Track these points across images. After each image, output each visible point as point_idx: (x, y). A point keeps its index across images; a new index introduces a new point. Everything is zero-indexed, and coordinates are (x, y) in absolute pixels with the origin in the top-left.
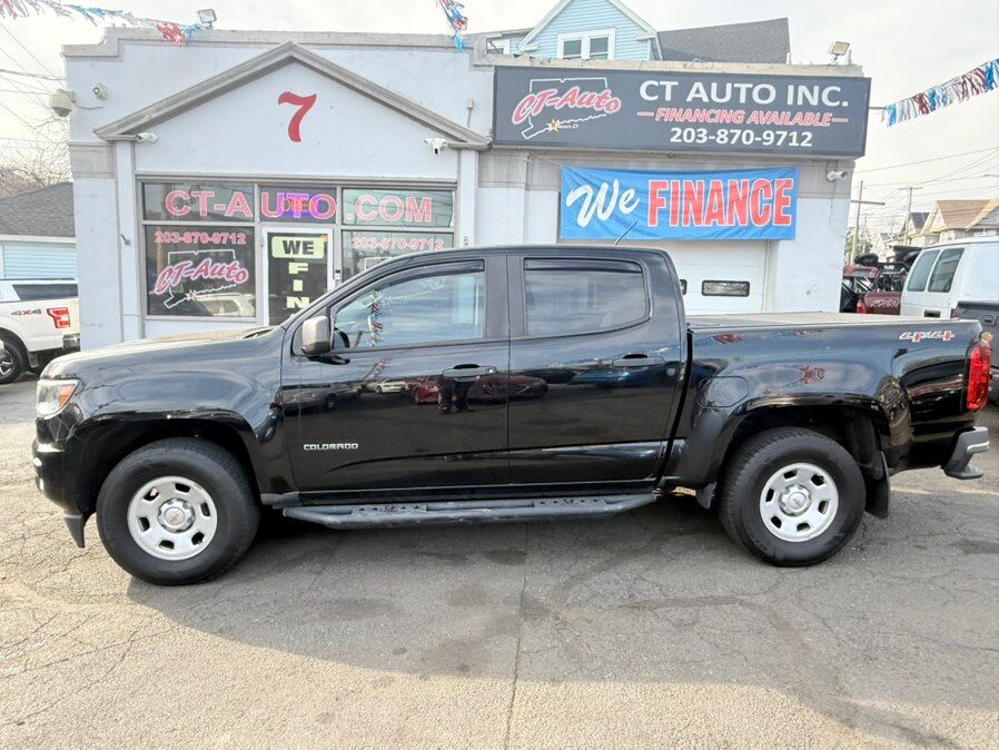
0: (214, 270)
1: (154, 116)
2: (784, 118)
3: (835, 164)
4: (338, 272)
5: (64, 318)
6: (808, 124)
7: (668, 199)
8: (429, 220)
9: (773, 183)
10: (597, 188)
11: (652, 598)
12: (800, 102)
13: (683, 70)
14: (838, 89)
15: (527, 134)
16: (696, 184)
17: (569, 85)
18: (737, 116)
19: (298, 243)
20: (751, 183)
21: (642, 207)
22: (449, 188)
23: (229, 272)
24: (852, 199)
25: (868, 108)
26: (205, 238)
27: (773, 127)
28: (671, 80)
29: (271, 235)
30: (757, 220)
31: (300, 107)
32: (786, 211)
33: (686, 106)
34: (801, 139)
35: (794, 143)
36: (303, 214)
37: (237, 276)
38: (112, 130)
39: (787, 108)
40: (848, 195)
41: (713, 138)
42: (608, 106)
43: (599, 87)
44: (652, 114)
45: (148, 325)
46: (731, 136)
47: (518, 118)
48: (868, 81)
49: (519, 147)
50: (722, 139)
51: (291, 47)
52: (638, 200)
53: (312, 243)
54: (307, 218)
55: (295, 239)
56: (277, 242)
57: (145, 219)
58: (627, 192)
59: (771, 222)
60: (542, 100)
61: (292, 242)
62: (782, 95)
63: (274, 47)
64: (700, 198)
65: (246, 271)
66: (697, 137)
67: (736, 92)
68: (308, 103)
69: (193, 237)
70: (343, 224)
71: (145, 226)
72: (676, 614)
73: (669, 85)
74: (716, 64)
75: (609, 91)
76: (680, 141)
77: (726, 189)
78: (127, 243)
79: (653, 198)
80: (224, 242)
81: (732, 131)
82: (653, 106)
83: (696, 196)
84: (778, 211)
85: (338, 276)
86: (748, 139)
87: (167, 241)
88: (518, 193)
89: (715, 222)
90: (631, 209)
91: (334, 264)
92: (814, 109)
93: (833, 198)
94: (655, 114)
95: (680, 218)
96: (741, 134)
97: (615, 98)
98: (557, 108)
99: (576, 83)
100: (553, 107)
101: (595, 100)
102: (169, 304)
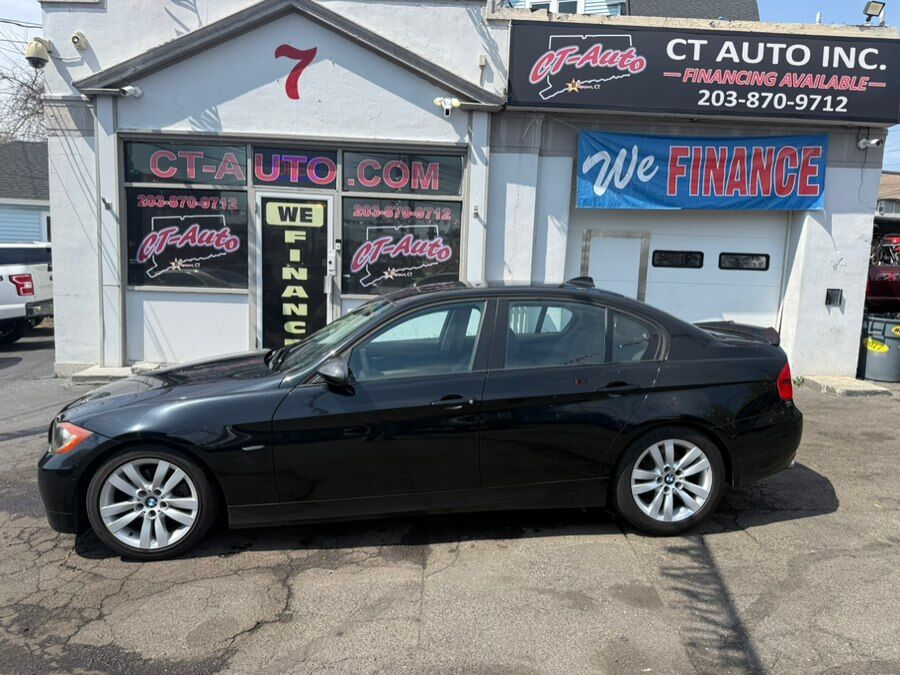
0: (202, 237)
1: (140, 68)
2: (819, 82)
3: (868, 133)
4: (338, 241)
5: (27, 285)
6: (844, 88)
7: (688, 167)
8: (435, 185)
9: (800, 151)
10: (614, 155)
12: (836, 64)
13: (709, 27)
14: (876, 51)
15: (545, 94)
16: (719, 151)
17: (591, 42)
18: (769, 78)
19: (295, 209)
20: (777, 150)
21: (661, 175)
22: (458, 153)
23: (218, 240)
26: (193, 203)
27: (807, 91)
28: (699, 38)
29: (265, 200)
32: (812, 180)
33: (715, 66)
34: (835, 104)
35: (828, 108)
36: (300, 178)
37: (227, 244)
38: (94, 83)
39: (822, 70)
40: (879, 164)
41: (744, 101)
42: (632, 65)
43: (622, 45)
44: (679, 75)
45: (129, 296)
46: (762, 100)
47: (536, 77)
49: (534, 109)
50: (753, 103)
52: (657, 168)
53: (310, 210)
54: (304, 182)
55: (292, 206)
56: (272, 209)
57: (126, 181)
58: (644, 161)
59: (795, 192)
60: (562, 58)
61: (288, 209)
62: (817, 56)
64: (721, 166)
65: (237, 238)
66: (726, 101)
67: (768, 52)
69: (179, 201)
70: (344, 190)
71: (128, 189)
73: (698, 44)
74: (743, 23)
75: (635, 50)
76: (708, 104)
77: (749, 157)
78: (108, 207)
79: (673, 165)
80: (213, 207)
81: (763, 94)
82: (680, 67)
83: (718, 165)
84: (804, 179)
85: (338, 246)
86: (780, 103)
87: (151, 205)
88: (531, 159)
89: (736, 192)
90: (649, 177)
91: (334, 233)
92: (850, 72)
93: (863, 167)
94: (683, 75)
95: (701, 188)
96: (773, 97)
97: (640, 57)
98: (578, 67)
99: (597, 40)
100: (573, 65)
101: (618, 59)
102: (152, 273)
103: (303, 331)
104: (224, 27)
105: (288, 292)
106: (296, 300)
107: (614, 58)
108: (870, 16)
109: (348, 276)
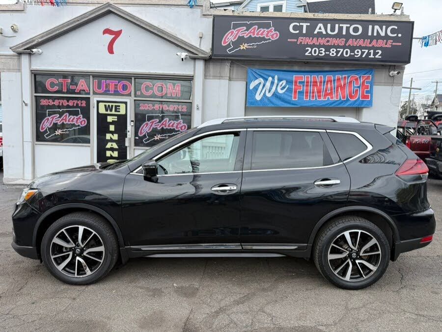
1: (40, 40)
2: (367, 43)
3: (394, 68)
4: (132, 121)
6: (379, 46)
7: (303, 85)
8: (179, 95)
9: (360, 77)
10: (266, 80)
12: (375, 34)
13: (313, 17)
14: (396, 28)
15: (230, 51)
16: (319, 78)
17: (252, 25)
18: (342, 42)
19: (112, 106)
20: (348, 77)
21: (289, 90)
22: (190, 79)
23: (77, 121)
24: (403, 86)
25: (412, 38)
26: (65, 103)
27: (361, 48)
28: (306, 23)
29: (98, 102)
31: (113, 36)
32: (367, 92)
33: (314, 36)
34: (375, 54)
35: (372, 56)
36: (114, 91)
37: (81, 122)
38: (19, 47)
39: (368, 37)
40: (401, 84)
41: (328, 53)
42: (272, 36)
45: (36, 146)
46: (337, 52)
47: (225, 42)
48: (413, 23)
49: (226, 58)
50: (333, 54)
51: (109, 5)
52: (288, 86)
53: (119, 106)
54: (116, 93)
55: (110, 104)
56: (102, 105)
57: (36, 92)
58: (282, 82)
59: (359, 98)
60: (238, 33)
61: (109, 106)
62: (365, 30)
63: (99, 5)
64: (320, 85)
65: (85, 120)
66: (319, 53)
67: (341, 29)
68: (117, 34)
69: (59, 102)
70: (135, 97)
71: (36, 96)
73: (305, 25)
74: (330, 14)
75: (273, 28)
76: (310, 54)
77: (334, 80)
79: (296, 85)
80: (75, 105)
81: (338, 49)
82: (296, 36)
83: (318, 84)
84: (363, 92)
85: (132, 124)
86: (347, 54)
87: (47, 104)
88: (225, 82)
89: (328, 98)
90: (284, 91)
91: (130, 117)
92: (382, 38)
93: (392, 85)
94: (297, 41)
95: (310, 96)
96: (343, 51)
97: (276, 32)
98: (245, 37)
99: (255, 24)
100: (243, 36)
101: (266, 33)
102: (47, 136)
104: (78, 21)
105: (109, 146)
106: (112, 149)
107: (263, 33)
108: (396, 10)
109: (137, 138)
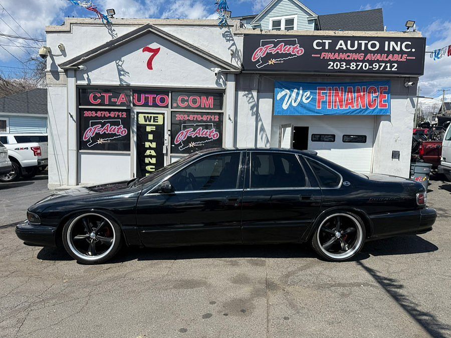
0: (111, 129)
1: (85, 58)
2: (384, 57)
3: (409, 79)
4: (169, 130)
5: (39, 151)
6: (395, 60)
7: (326, 96)
8: (212, 106)
9: (378, 88)
10: (291, 91)
11: (328, 282)
12: (391, 49)
13: (334, 35)
14: (410, 43)
15: (259, 66)
16: (340, 89)
17: (279, 42)
18: (360, 56)
19: (151, 117)
20: (367, 88)
21: (314, 100)
22: (221, 92)
23: (118, 130)
25: (425, 52)
26: (107, 114)
27: (378, 61)
28: (328, 40)
29: (138, 113)
30: (370, 105)
32: (385, 101)
33: (335, 51)
34: (391, 67)
35: (388, 69)
36: (153, 103)
37: (122, 132)
38: (67, 65)
39: (385, 52)
40: (415, 93)
41: (349, 67)
42: (298, 52)
43: (293, 43)
44: (319, 56)
45: (79, 154)
46: (357, 66)
47: (254, 59)
48: (425, 39)
49: (254, 72)
50: (353, 67)
51: (149, 26)
52: (312, 97)
53: (157, 117)
54: (155, 105)
55: (149, 115)
57: (79, 105)
58: (306, 94)
59: (377, 106)
60: (266, 50)
61: (148, 117)
62: (382, 46)
63: (141, 26)
64: (342, 96)
65: (126, 130)
66: (340, 66)
67: (360, 45)
70: (172, 108)
71: (80, 109)
72: (340, 290)
73: (327, 42)
74: (349, 32)
75: (299, 45)
76: (332, 68)
77: (355, 91)
78: (71, 116)
79: (319, 95)
80: (116, 116)
81: (358, 63)
82: (319, 52)
83: (340, 95)
84: (381, 101)
85: (169, 133)
86: (366, 67)
87: (90, 116)
89: (350, 107)
90: (308, 101)
91: (167, 127)
92: (398, 53)
93: (408, 95)
94: (321, 56)
95: (333, 105)
96: (362, 65)
97: (301, 48)
98: (273, 53)
99: (282, 41)
101: (292, 49)
102: (90, 145)
103: (154, 170)
105: (148, 152)
106: (151, 156)
107: (289, 49)
108: (409, 27)
109: (173, 146)
